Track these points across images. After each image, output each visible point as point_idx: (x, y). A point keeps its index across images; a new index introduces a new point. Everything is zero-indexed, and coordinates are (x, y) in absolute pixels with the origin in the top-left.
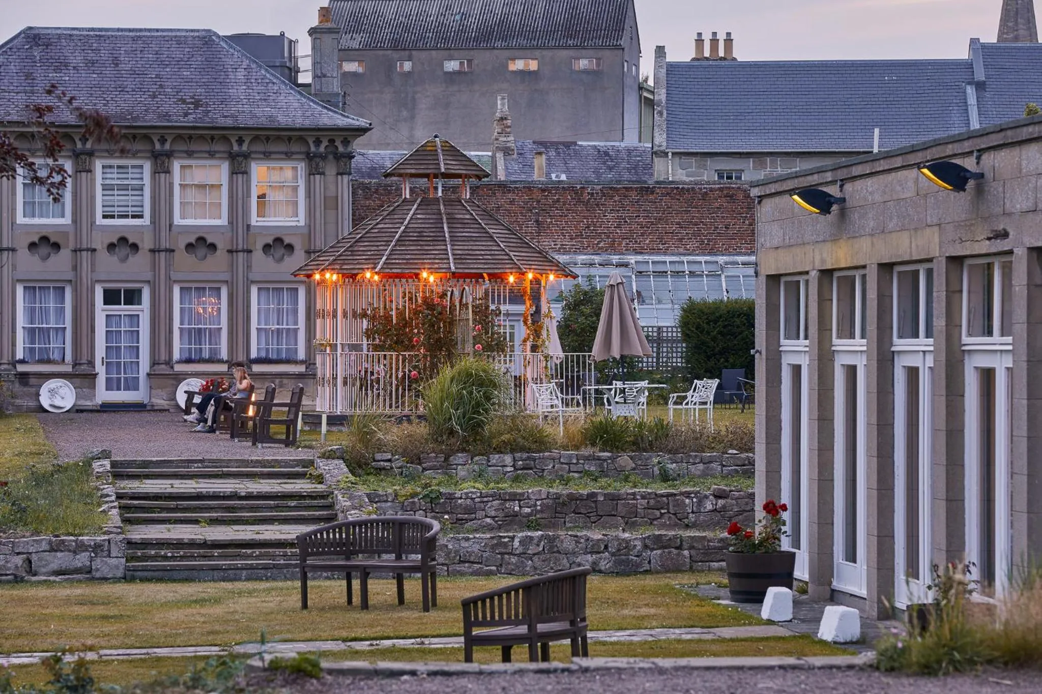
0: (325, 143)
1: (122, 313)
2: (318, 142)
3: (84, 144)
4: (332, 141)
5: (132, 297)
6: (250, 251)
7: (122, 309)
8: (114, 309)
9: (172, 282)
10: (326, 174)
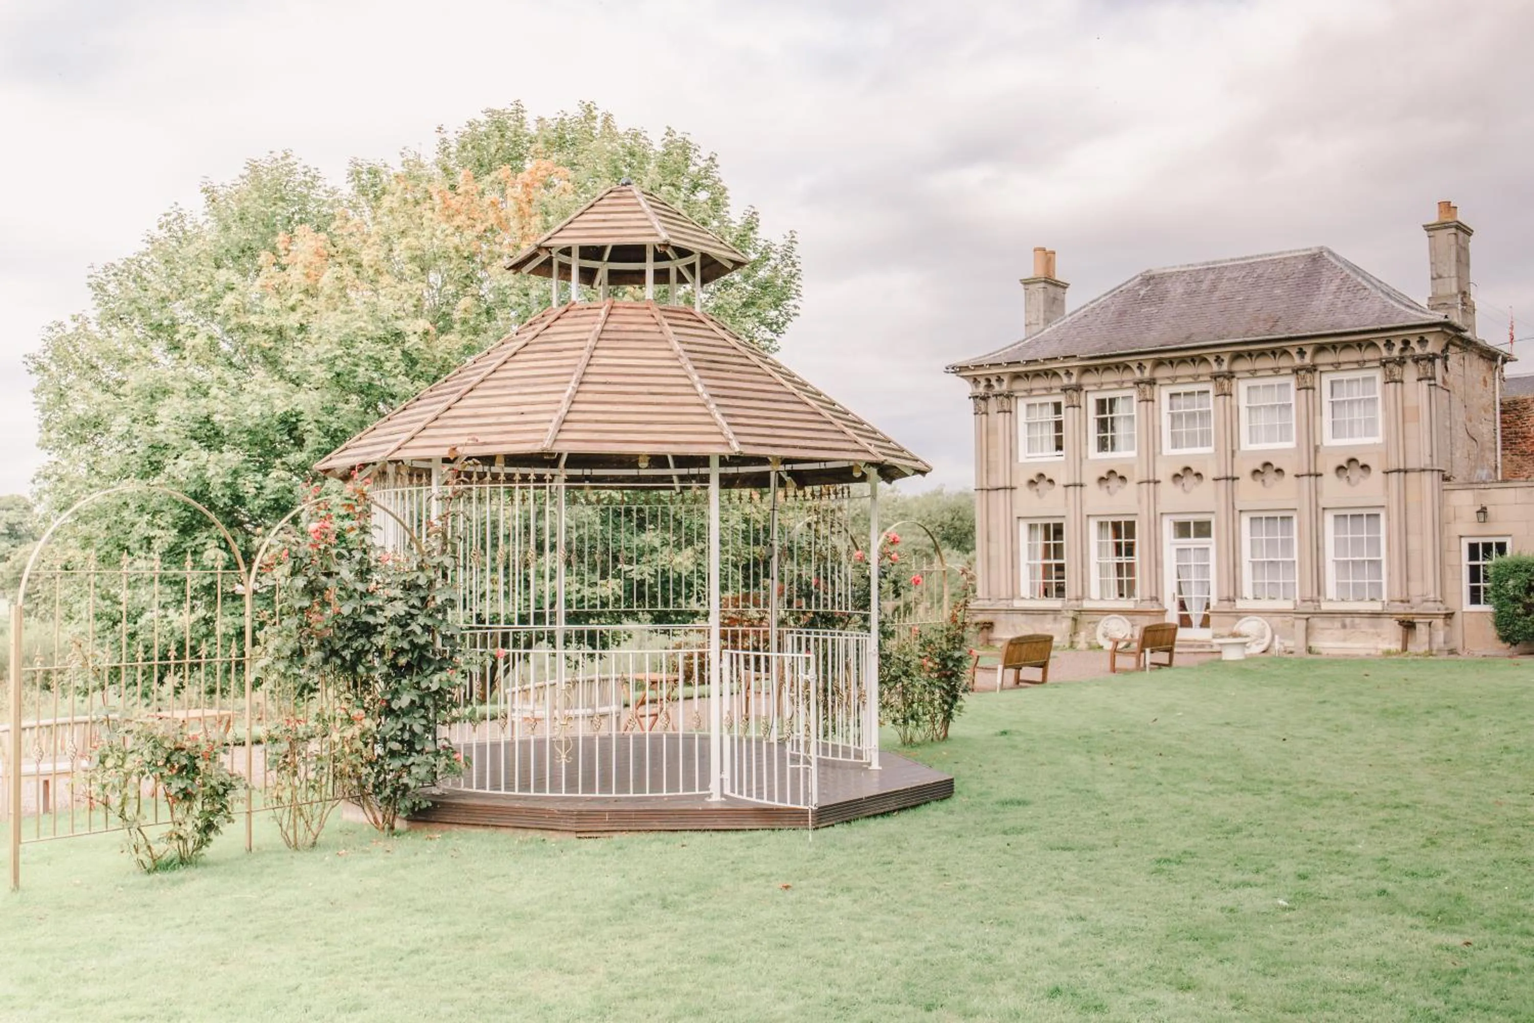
0: (1398, 345)
1: (1192, 547)
2: (1389, 345)
3: (1142, 372)
4: (1406, 343)
5: (1203, 529)
6: (1318, 475)
7: (1193, 542)
8: (1184, 542)
9: (1237, 512)
10: (1405, 381)
